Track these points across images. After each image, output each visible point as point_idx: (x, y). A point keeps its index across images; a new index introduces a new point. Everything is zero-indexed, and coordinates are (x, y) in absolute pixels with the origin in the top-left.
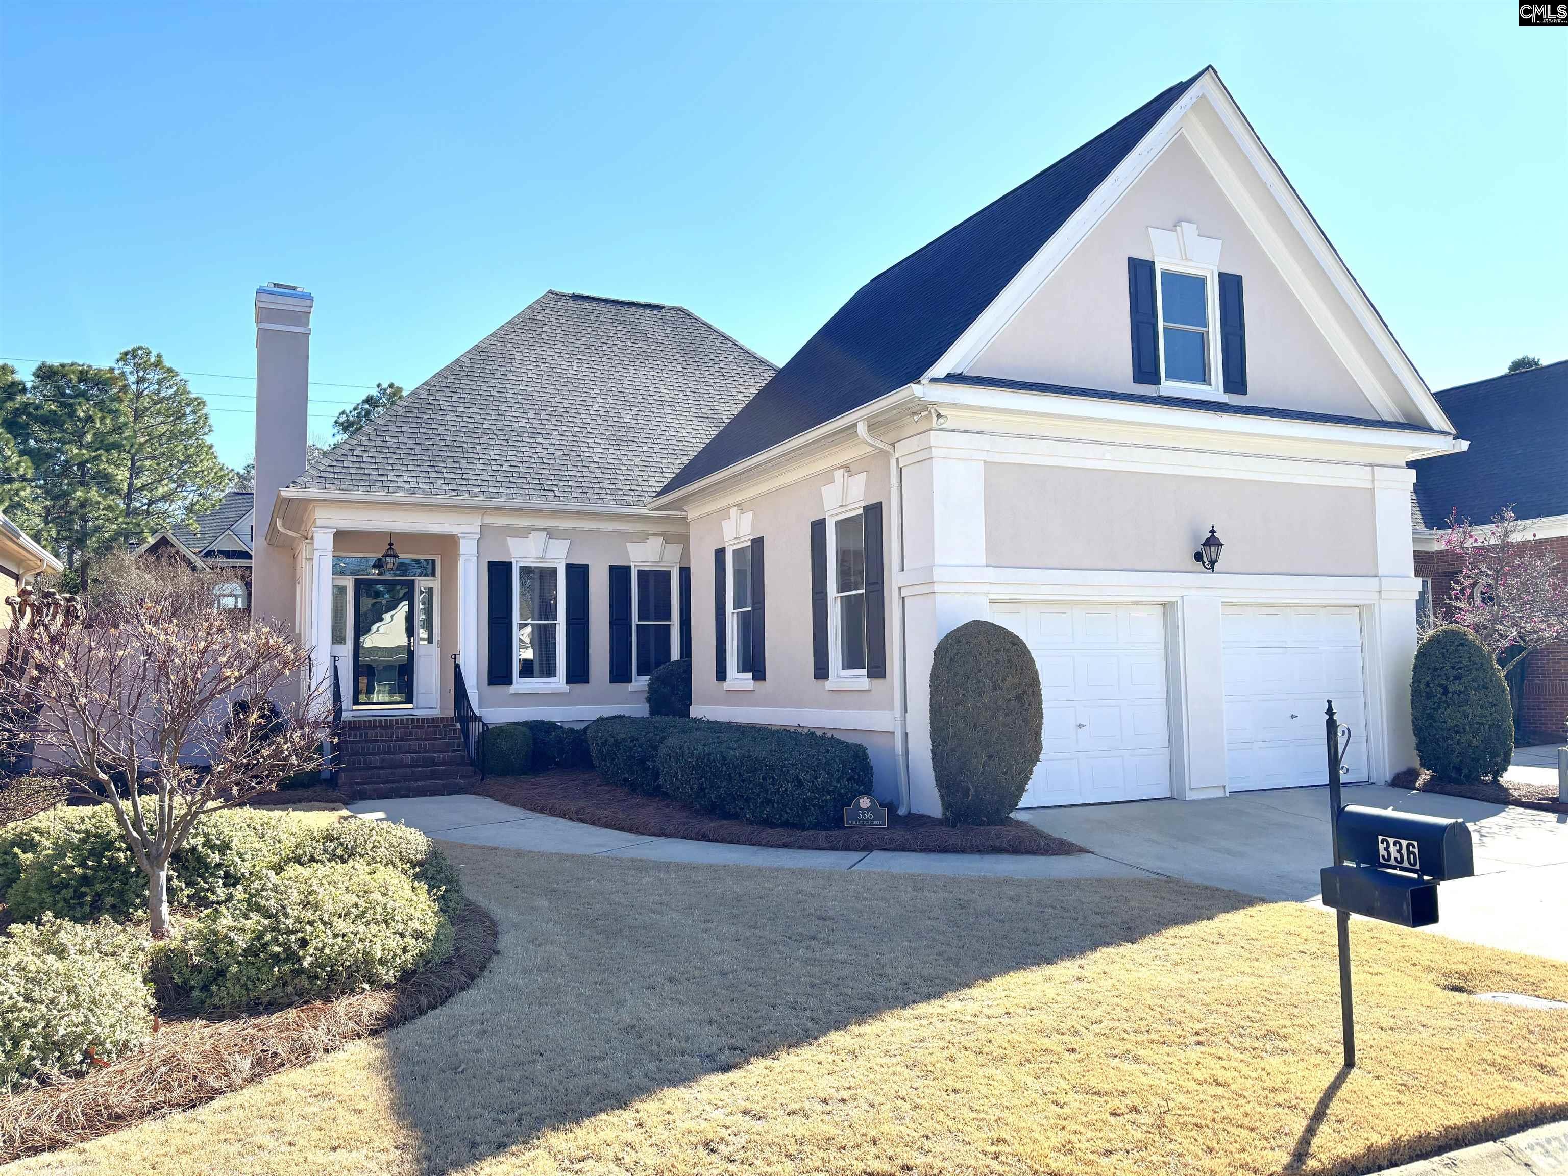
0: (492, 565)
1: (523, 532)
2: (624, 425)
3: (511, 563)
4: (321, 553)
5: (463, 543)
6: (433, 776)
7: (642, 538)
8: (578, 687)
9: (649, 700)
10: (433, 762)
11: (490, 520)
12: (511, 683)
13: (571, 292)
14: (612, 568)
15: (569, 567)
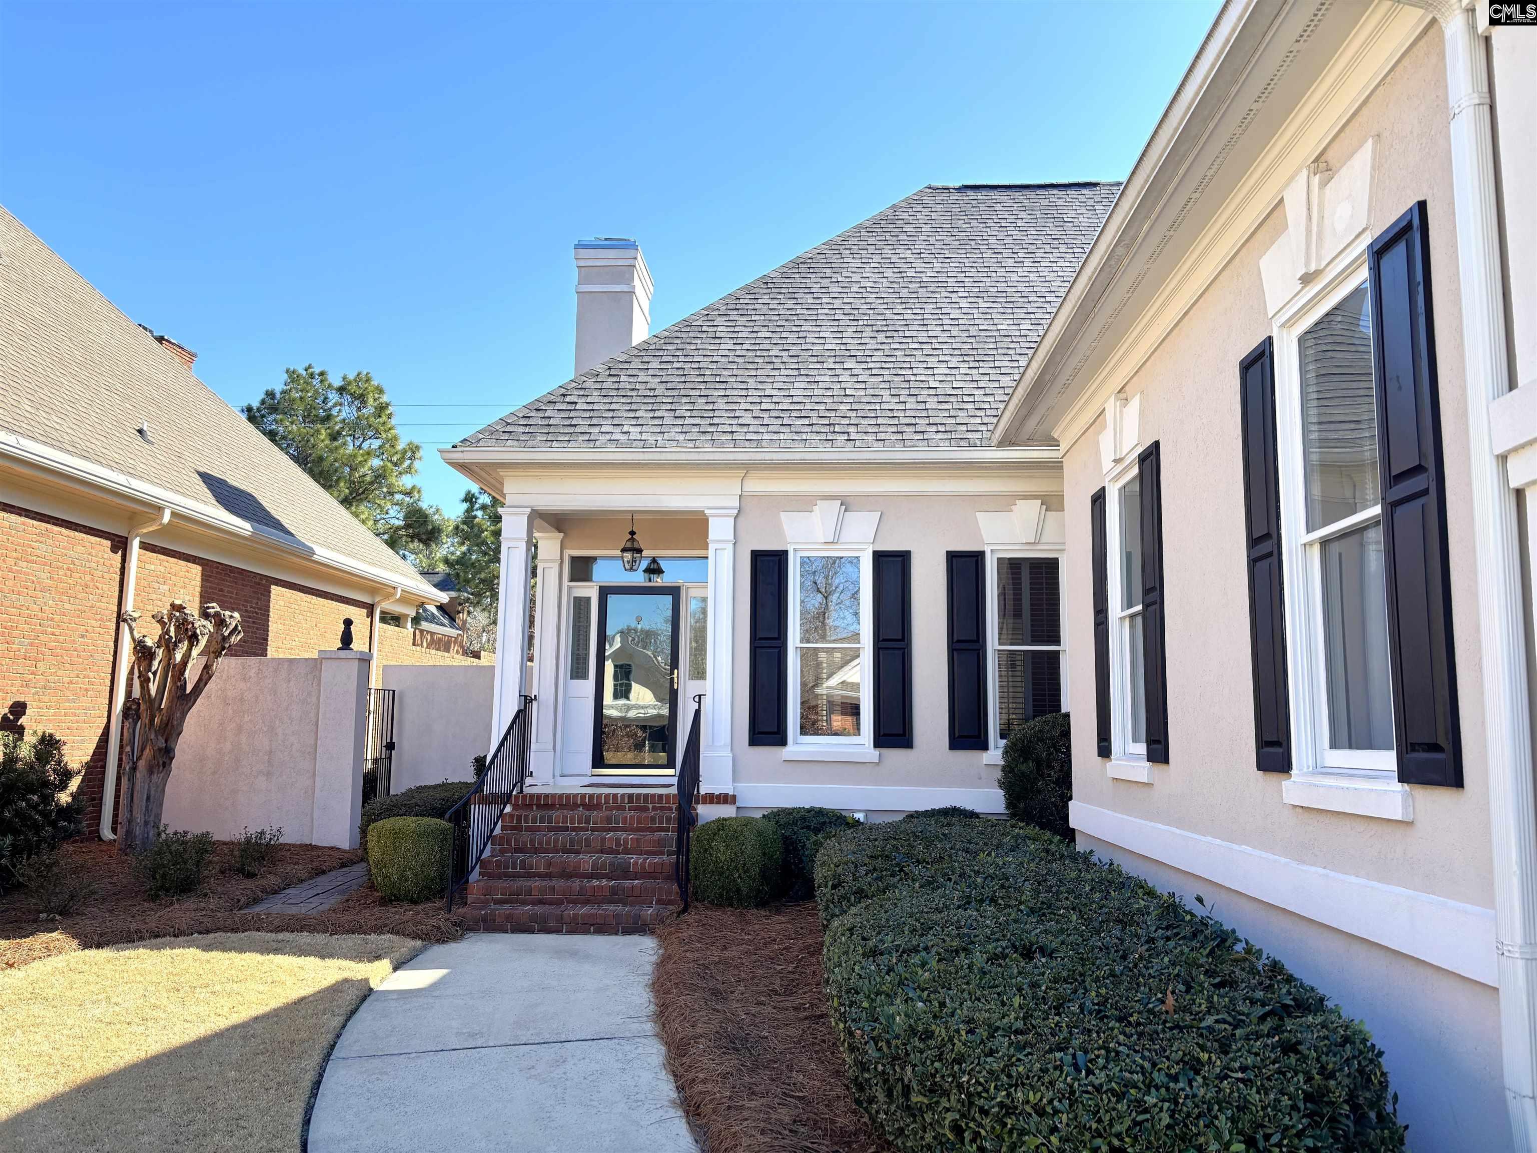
0: (757, 557)
1: (805, 503)
2: (995, 334)
3: (785, 553)
4: (511, 544)
5: (712, 522)
6: (615, 896)
7: (1005, 502)
8: (895, 755)
9: (1002, 784)
10: (625, 873)
11: (757, 485)
12: (783, 742)
13: (958, 184)
14: (953, 557)
15: (879, 557)
